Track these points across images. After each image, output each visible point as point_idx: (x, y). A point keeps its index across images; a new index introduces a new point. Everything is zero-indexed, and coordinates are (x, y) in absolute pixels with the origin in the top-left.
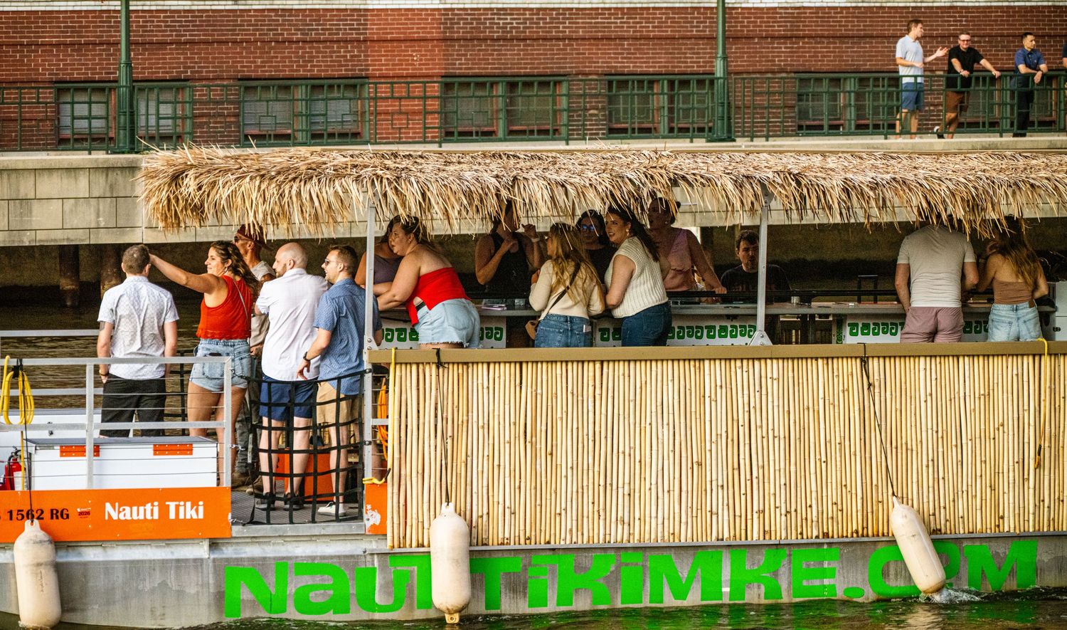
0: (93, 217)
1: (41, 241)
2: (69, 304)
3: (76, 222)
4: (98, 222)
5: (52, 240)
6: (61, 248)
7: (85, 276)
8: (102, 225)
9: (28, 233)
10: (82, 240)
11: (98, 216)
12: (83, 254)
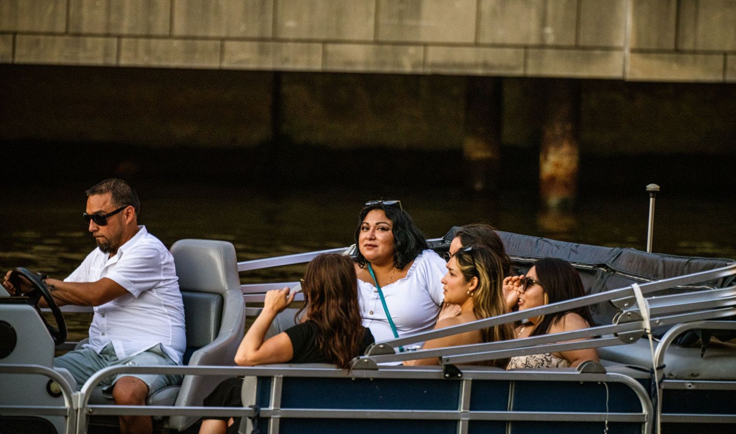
0: (532, 26)
1: (434, 65)
2: (478, 186)
3: (501, 34)
4: (542, 36)
5: (455, 65)
6: (471, 82)
7: (511, 134)
8: (551, 40)
9: (412, 50)
10: (513, 68)
11: (543, 23)
12: (510, 95)
